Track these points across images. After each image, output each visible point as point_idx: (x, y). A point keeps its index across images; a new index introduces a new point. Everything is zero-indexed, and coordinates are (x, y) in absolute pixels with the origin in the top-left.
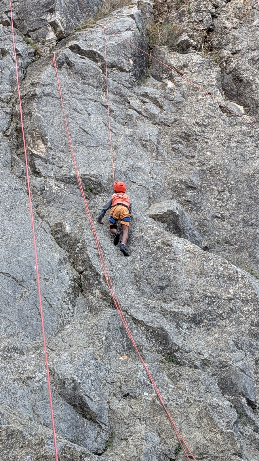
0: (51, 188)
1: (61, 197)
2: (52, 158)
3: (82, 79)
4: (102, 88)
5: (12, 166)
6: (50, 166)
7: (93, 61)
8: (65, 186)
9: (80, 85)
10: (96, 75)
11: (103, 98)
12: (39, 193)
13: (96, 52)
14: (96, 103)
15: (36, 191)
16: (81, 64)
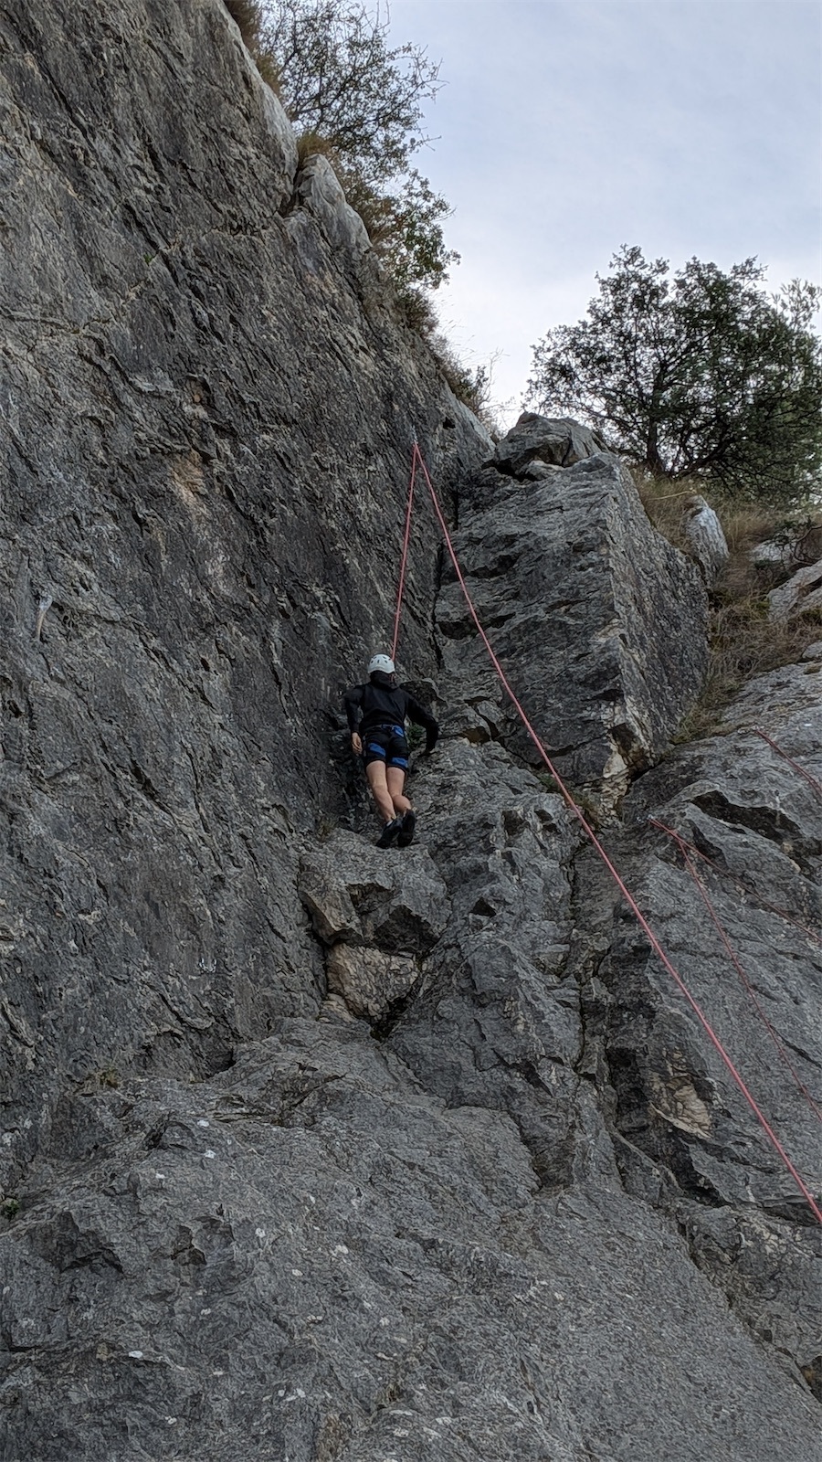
0: (757, 1238)
1: (795, 1267)
2: (737, 1143)
3: (747, 892)
4: (804, 915)
5: (621, 1171)
6: (739, 1170)
7: (766, 837)
8: (795, 1232)
9: (743, 911)
10: (784, 879)
11: (812, 947)
12: (727, 1256)
13: (775, 812)
14: (803, 964)
15: (717, 1249)
16: (740, 849)
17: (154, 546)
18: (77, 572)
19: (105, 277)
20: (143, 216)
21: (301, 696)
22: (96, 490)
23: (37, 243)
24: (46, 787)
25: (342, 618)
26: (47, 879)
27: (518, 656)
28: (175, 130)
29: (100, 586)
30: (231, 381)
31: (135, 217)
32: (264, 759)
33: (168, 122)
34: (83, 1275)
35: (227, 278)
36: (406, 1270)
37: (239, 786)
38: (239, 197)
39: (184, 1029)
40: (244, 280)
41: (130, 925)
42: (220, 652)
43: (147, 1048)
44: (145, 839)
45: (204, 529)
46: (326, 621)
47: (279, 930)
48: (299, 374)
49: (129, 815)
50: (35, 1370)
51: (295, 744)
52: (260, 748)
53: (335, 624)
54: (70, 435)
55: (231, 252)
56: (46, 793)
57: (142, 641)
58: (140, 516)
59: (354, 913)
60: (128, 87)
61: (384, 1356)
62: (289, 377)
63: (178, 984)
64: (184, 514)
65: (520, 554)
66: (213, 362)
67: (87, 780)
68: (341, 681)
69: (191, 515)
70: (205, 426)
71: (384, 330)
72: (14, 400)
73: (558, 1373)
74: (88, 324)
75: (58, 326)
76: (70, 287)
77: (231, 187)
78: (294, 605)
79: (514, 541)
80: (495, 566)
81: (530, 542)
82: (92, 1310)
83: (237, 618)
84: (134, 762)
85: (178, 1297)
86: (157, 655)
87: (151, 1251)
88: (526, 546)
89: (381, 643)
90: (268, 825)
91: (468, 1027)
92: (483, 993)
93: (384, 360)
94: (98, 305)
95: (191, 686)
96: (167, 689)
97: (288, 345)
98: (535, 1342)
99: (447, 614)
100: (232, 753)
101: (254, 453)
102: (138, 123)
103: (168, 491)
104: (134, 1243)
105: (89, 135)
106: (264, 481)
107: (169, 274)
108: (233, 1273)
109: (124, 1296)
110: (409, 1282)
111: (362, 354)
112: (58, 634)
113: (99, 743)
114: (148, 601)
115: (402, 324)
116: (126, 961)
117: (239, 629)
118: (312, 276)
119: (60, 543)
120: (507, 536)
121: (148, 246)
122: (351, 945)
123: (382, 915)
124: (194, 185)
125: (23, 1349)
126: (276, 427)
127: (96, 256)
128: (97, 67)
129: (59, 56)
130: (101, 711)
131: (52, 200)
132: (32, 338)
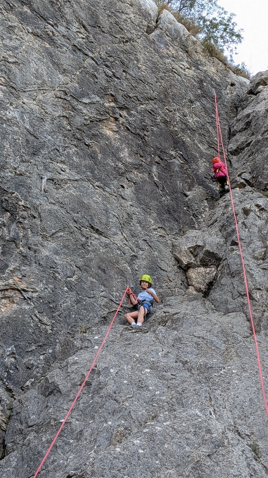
17: (95, 152)
18: (59, 167)
19: (64, 70)
20: (81, 47)
21: (168, 189)
22: (66, 139)
23: (33, 65)
24: (49, 239)
25: (185, 159)
26: (52, 269)
27: (255, 154)
28: (94, 16)
29: (70, 169)
30: (124, 91)
31: (77, 48)
32: (153, 213)
33: (90, 14)
34: (51, 397)
35: (121, 58)
36: (172, 373)
37: (141, 224)
38: (126, 31)
39: (123, 309)
40: (129, 57)
41: (93, 278)
42: (129, 181)
43: (104, 318)
44: (96, 248)
45: (117, 142)
46: (178, 162)
47: (164, 269)
48: (157, 82)
49: (88, 242)
50: (34, 432)
51: (167, 206)
52: (151, 210)
53: (181, 162)
54: (53, 123)
55: (123, 50)
56: (50, 241)
57: (91, 184)
58: (87, 143)
59: (192, 257)
60: (71, 7)
61: (156, 405)
62: (152, 84)
63: (118, 294)
64: (108, 139)
65: (252, 119)
66: (114, 87)
67: (67, 234)
68: (187, 180)
69: (111, 139)
70: (113, 109)
71: (199, 60)
72: (26, 117)
73: (226, 399)
74: (59, 86)
75: (45, 90)
76: (50, 76)
77: (122, 29)
78: (162, 159)
79: (249, 116)
80: (245, 126)
81: (254, 114)
82: (52, 409)
83: (136, 169)
84: (90, 224)
85: (81, 399)
86: (99, 187)
87: (72, 384)
88: (253, 116)
89: (203, 164)
90: (157, 235)
91: (230, 285)
92: (233, 272)
93: (199, 70)
94: (63, 79)
95: (115, 194)
96: (104, 198)
97: (150, 74)
98: (219, 389)
99: (231, 148)
100: (137, 213)
101: (138, 113)
102: (77, 18)
103: (100, 133)
104: (66, 383)
105: (55, 27)
106: (142, 120)
107: (95, 63)
108: (100, 386)
109: (62, 402)
110: (173, 377)
111: (187, 70)
112: (52, 189)
113: (72, 221)
114: (92, 171)
115: (208, 56)
116: (93, 290)
117: (138, 172)
118: (163, 50)
119: (51, 159)
120: (247, 115)
121: (85, 56)
122: (193, 268)
123: (201, 255)
124: (103, 32)
125: (32, 426)
126: (147, 102)
127: (60, 64)
128: (56, 4)
129: (39, 4)
130: (73, 210)
131: (39, 50)
132: (35, 96)
